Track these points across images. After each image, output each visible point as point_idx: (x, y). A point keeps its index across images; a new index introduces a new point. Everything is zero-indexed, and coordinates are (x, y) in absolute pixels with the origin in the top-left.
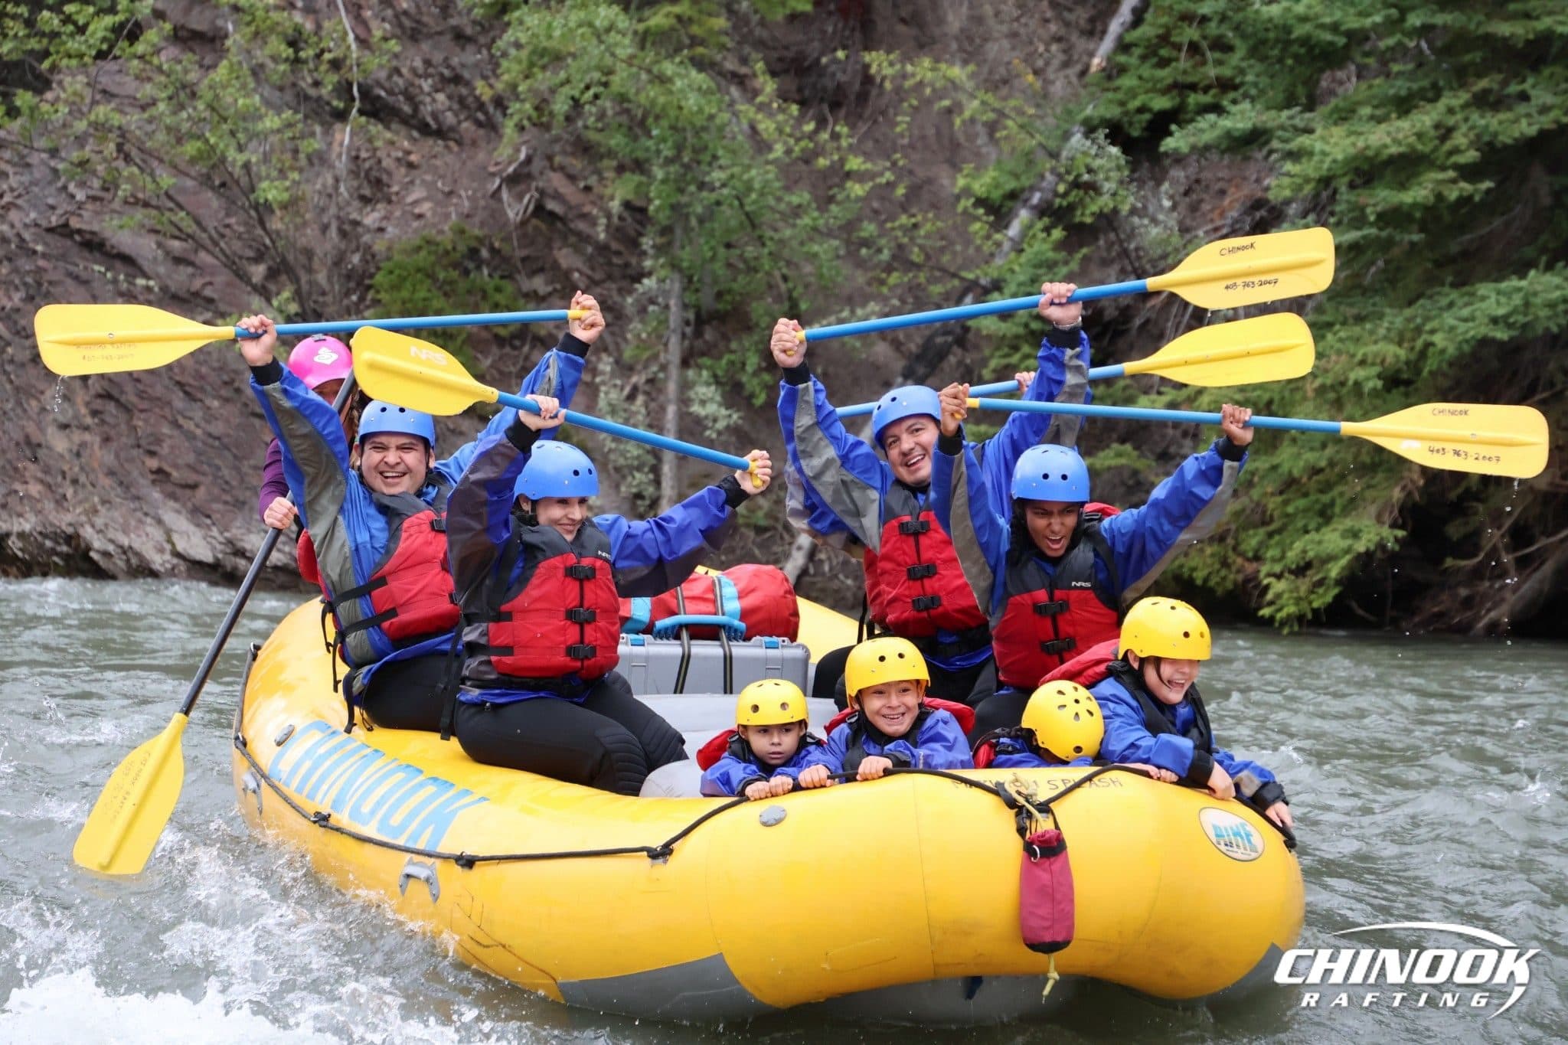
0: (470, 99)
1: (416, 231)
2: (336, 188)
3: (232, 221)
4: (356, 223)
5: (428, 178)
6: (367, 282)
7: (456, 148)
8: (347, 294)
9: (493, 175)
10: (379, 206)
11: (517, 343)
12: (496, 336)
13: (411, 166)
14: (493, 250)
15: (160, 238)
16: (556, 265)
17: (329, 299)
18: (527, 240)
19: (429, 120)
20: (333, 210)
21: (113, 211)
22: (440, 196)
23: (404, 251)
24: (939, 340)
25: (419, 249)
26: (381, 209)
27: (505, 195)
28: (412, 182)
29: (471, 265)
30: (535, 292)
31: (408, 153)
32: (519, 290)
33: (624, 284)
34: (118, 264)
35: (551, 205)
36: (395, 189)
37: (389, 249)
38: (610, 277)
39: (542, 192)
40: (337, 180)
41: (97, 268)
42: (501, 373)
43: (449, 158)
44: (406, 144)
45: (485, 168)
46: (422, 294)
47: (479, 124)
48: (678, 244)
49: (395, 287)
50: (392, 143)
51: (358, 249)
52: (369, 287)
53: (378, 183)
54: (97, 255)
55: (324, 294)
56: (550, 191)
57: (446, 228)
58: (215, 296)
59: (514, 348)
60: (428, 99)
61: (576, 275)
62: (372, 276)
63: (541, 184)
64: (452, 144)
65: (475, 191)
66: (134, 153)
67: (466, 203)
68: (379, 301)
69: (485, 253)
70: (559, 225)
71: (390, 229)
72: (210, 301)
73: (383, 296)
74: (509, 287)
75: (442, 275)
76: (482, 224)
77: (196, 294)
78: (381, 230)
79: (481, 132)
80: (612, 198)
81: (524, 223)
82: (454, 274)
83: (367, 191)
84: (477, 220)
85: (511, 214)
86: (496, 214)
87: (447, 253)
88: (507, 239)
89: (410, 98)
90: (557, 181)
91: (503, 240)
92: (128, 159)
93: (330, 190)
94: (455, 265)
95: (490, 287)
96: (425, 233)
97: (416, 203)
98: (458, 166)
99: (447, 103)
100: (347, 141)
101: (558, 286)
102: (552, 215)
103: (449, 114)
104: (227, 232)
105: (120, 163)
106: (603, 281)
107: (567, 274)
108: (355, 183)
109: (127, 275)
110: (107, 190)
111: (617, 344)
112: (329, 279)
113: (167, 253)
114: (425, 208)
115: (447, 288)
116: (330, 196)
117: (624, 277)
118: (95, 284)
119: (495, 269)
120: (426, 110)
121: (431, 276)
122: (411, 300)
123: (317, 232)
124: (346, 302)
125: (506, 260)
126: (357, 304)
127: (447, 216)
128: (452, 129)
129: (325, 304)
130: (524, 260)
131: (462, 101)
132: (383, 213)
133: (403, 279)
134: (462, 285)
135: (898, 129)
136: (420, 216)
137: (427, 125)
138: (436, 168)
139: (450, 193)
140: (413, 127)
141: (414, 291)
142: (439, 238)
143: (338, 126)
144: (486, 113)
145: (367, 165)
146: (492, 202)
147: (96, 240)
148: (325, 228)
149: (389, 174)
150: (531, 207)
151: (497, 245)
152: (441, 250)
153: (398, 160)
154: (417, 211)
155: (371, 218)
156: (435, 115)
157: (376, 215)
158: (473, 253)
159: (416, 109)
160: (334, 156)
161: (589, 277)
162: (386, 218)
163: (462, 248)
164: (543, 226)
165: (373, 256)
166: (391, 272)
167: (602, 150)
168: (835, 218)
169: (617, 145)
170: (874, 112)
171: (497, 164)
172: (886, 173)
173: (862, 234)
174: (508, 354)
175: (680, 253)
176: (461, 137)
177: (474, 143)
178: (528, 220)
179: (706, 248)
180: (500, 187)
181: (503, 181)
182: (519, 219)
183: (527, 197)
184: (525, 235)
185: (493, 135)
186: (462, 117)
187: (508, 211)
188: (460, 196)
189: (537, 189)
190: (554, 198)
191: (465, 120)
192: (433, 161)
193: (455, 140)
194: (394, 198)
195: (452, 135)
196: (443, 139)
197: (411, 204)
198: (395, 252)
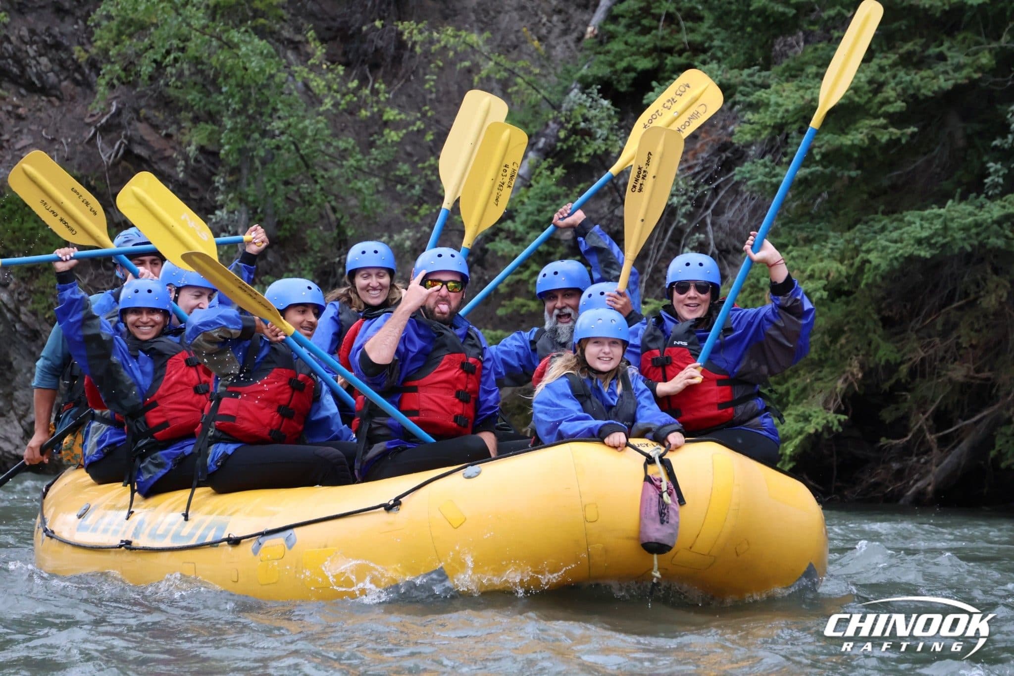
0: (69, 62)
5: (34, 127)
7: (57, 103)
9: (89, 125)
13: (19, 118)
18: (118, 179)
19: (34, 79)
22: (44, 143)
27: (99, 142)
28: (20, 131)
31: (17, 107)
35: (138, 150)
36: (6, 137)
37: (1, 187)
39: (130, 139)
43: (52, 112)
44: (15, 99)
45: (82, 119)
47: (77, 83)
48: (244, 181)
56: (137, 139)
60: (33, 62)
63: (129, 133)
64: (53, 99)
65: (74, 139)
67: (67, 149)
70: (145, 166)
71: (2, 170)
76: (80, 166)
79: (79, 89)
80: (189, 144)
81: (115, 165)
84: (75, 162)
85: (104, 158)
86: (92, 158)
88: (101, 178)
89: (18, 62)
90: (143, 130)
91: (96, 179)
97: (24, 148)
98: (59, 117)
99: (50, 65)
102: (139, 157)
103: (51, 74)
120: (32, 72)
125: (100, 196)
128: (54, 87)
131: (62, 63)
135: (427, 86)
137: (33, 83)
138: (41, 119)
139: (53, 140)
140: (21, 85)
144: (83, 74)
146: (88, 148)
150: (121, 151)
151: (92, 183)
153: (9, 113)
156: (39, 76)
159: (23, 69)
164: (132, 167)
167: (180, 104)
168: (375, 159)
169: (193, 100)
170: (407, 71)
171: (92, 116)
172: (418, 123)
173: (398, 173)
174: (103, 274)
175: (246, 189)
176: (61, 93)
177: (73, 98)
178: (119, 163)
179: (268, 185)
180: (95, 135)
181: (97, 130)
182: (111, 161)
183: (118, 143)
184: (116, 175)
185: (88, 92)
186: (62, 77)
187: (102, 155)
188: (62, 143)
189: (126, 137)
190: (140, 144)
191: (65, 79)
192: (38, 114)
193: (56, 96)
194: (5, 145)
195: (54, 92)
196: (47, 96)
197: (19, 150)
198: (7, 191)
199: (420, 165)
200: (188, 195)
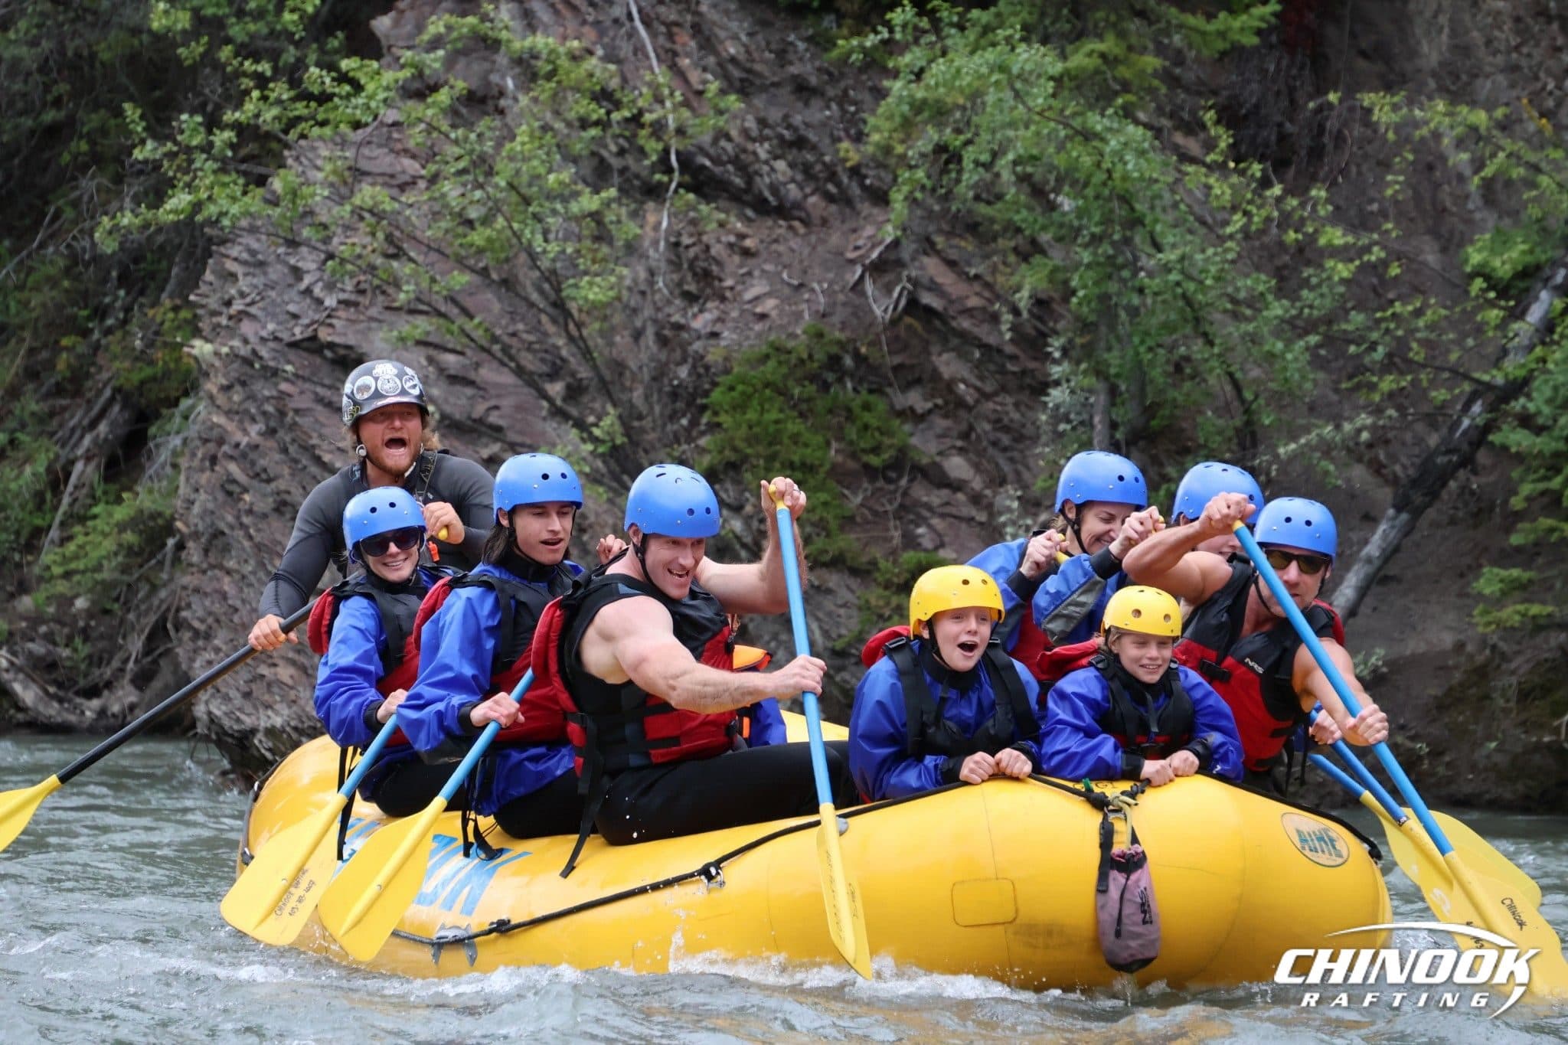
0: (818, 167)
1: (759, 335)
2: (651, 283)
3: (520, 326)
4: (679, 327)
5: (769, 267)
6: (699, 401)
7: (802, 230)
8: (673, 417)
9: (852, 262)
10: (709, 305)
11: (893, 475)
12: (867, 467)
13: (747, 253)
14: (857, 356)
15: (432, 352)
16: (936, 375)
17: (647, 423)
18: (898, 345)
19: (767, 194)
20: (648, 312)
21: (371, 319)
22: (787, 291)
23: (748, 361)
24: (1441, 460)
25: (767, 357)
26: (713, 307)
27: (869, 287)
28: (749, 274)
29: (830, 377)
30: (912, 409)
31: (742, 237)
32: (892, 406)
33: (1024, 397)
35: (927, 299)
36: (729, 283)
37: (726, 359)
38: (1003, 389)
39: (915, 282)
40: (652, 273)
42: (875, 513)
43: (795, 243)
44: (739, 225)
45: (842, 254)
46: (774, 415)
47: (830, 198)
48: (1102, 344)
49: (739, 407)
50: (722, 225)
51: (684, 361)
52: (704, 408)
53: (706, 277)
55: (640, 417)
56: (925, 281)
57: (799, 332)
58: (501, 422)
59: (889, 481)
60: (766, 168)
61: (962, 386)
62: (706, 394)
63: (914, 274)
64: (796, 224)
65: (830, 284)
67: (822, 299)
68: (719, 425)
69: (848, 361)
70: (937, 323)
71: (726, 334)
72: (498, 429)
73: (723, 418)
74: (881, 405)
75: (797, 391)
76: (844, 326)
77: (480, 421)
78: (715, 335)
79: (833, 208)
80: (1018, 289)
81: (894, 322)
82: (811, 389)
83: (691, 287)
84: (836, 319)
85: (878, 312)
86: (860, 312)
87: (802, 361)
88: (874, 343)
89: (742, 168)
90: (932, 267)
91: (870, 344)
93: (643, 287)
94: (813, 378)
95: (856, 404)
96: (772, 337)
97: (757, 299)
98: (806, 251)
99: (789, 172)
100: (665, 224)
101: (940, 401)
102: (929, 310)
103: (792, 186)
104: (514, 341)
106: (996, 394)
107: (950, 386)
108: (676, 277)
110: (362, 292)
111: (1018, 473)
112: (647, 397)
113: (441, 370)
114: (769, 305)
115: (804, 407)
116: (643, 293)
117: (1021, 388)
119: (861, 381)
120: (762, 184)
121: (783, 392)
122: (759, 423)
123: (628, 339)
124: (669, 428)
125: (874, 369)
126: (688, 430)
127: (799, 315)
128: (798, 205)
129: (643, 430)
130: (897, 369)
131: (807, 170)
132: (716, 313)
133: (747, 397)
134: (820, 405)
136: (763, 317)
137: (765, 201)
138: (779, 255)
139: (801, 285)
140: (745, 204)
141: (763, 411)
142: (791, 344)
143: (650, 205)
144: (838, 184)
145: (692, 252)
146: (857, 300)
147: (351, 355)
148: (638, 335)
149: (719, 263)
150: (903, 302)
151: (863, 350)
152: (793, 360)
153: (731, 245)
154: (759, 310)
155: (701, 322)
156: (774, 189)
157: (707, 316)
158: (834, 361)
159: (749, 179)
160: (646, 243)
161: (977, 389)
162: (720, 320)
163: (820, 356)
164: (917, 325)
165: (707, 368)
166: (732, 388)
167: (996, 227)
168: (1311, 307)
169: (1024, 220)
170: (1331, 171)
171: (857, 248)
172: (1376, 249)
173: (1344, 326)
174: (881, 489)
175: (1106, 356)
176: (808, 215)
177: (824, 222)
178: (900, 318)
179: (1142, 349)
180: (862, 277)
181: (865, 269)
182: (888, 317)
183: (898, 289)
184: (897, 338)
185: (848, 211)
186: (808, 190)
187: (875, 307)
188: (813, 290)
189: (909, 279)
190: (929, 289)
191: (813, 193)
192: (774, 247)
193: (801, 220)
194: (728, 294)
195: (797, 213)
196: (785, 219)
197: (750, 302)
198: (735, 364)
199: (1378, 315)
200: (1003, 366)
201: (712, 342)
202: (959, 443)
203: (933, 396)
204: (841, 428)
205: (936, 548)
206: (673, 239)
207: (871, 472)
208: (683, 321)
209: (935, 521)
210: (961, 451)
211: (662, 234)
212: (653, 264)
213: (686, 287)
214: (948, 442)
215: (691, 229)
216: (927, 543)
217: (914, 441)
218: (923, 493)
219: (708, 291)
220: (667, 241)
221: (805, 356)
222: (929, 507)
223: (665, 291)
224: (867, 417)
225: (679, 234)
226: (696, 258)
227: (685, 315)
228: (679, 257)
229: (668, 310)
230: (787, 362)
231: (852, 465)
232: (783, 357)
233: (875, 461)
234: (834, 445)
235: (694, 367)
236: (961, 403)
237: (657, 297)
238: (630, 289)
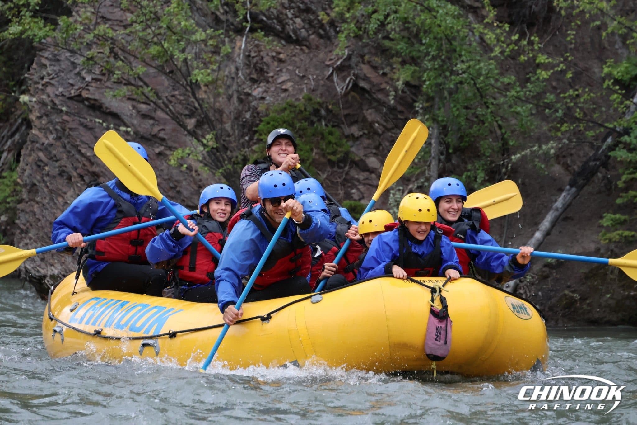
0: (316, 22)
1: (283, 99)
2: (237, 74)
3: (176, 93)
4: (248, 94)
5: (290, 68)
6: (254, 129)
7: (307, 51)
8: (243, 136)
9: (328, 66)
10: (262, 84)
11: (342, 165)
12: (329, 161)
13: (280, 61)
14: (328, 110)
15: (134, 103)
16: (365, 119)
17: (232, 139)
18: (348, 104)
19: (291, 34)
20: (235, 87)
21: (107, 87)
22: (297, 79)
23: (276, 111)
24: (592, 164)
25: (285, 109)
26: (263, 86)
27: (335, 78)
28: (281, 70)
29: (315, 119)
30: (353, 135)
31: (279, 53)
32: (343, 133)
34: (110, 118)
35: (362, 84)
36: (271, 74)
37: (267, 109)
38: (396, 126)
39: (357, 76)
40: (237, 69)
41: (97, 120)
42: (332, 182)
43: (303, 57)
44: (278, 48)
45: (324, 62)
47: (321, 36)
48: (436, 107)
51: (249, 110)
52: (256, 132)
53: (261, 71)
54: (98, 113)
55: (229, 136)
56: (362, 76)
57: (301, 98)
58: (165, 137)
59: (340, 168)
60: (291, 22)
61: (377, 125)
62: (257, 125)
63: (356, 72)
64: (304, 48)
65: (317, 76)
66: (120, 52)
67: (313, 83)
68: (261, 140)
69: (323, 112)
70: (367, 95)
71: (268, 98)
72: (163, 140)
74: (337, 132)
75: (298, 125)
76: (322, 95)
77: (155, 136)
78: (263, 98)
79: (322, 41)
80: (398, 80)
81: (346, 94)
82: (305, 124)
83: (255, 76)
84: (318, 92)
85: (339, 89)
86: (331, 89)
87: (301, 112)
88: (336, 104)
89: (280, 21)
90: (366, 70)
91: (333, 105)
92: (116, 57)
93: (233, 76)
94: (306, 119)
95: (326, 132)
96: (289, 100)
97: (283, 82)
98: (308, 61)
99: (302, 24)
100: (243, 47)
101: (366, 131)
102: (363, 89)
103: (303, 31)
104: (173, 99)
105: (112, 59)
106: (393, 129)
107: (371, 124)
108: (248, 71)
109: (115, 125)
110: (104, 75)
112: (232, 127)
113: (138, 112)
114: (289, 85)
115: (301, 132)
116: (233, 78)
118: (97, 130)
119: (329, 121)
120: (290, 28)
123: (225, 99)
124: (242, 141)
125: (336, 116)
126: (248, 142)
127: (302, 90)
128: (305, 39)
129: (230, 142)
130: (346, 116)
131: (310, 23)
132: (264, 88)
134: (310, 131)
135: (568, 39)
136: (286, 90)
137: (291, 37)
138: (296, 62)
139: (304, 76)
140: (282, 38)
142: (297, 103)
143: (238, 37)
144: (325, 30)
145: (255, 60)
146: (328, 83)
147: (98, 104)
148: (230, 97)
149: (267, 65)
150: (351, 85)
151: (330, 107)
152: (297, 110)
153: (273, 57)
154: (284, 87)
155: (257, 92)
156: (294, 31)
157: (260, 90)
158: (316, 112)
159: (283, 27)
160: (235, 55)
161: (384, 126)
162: (265, 91)
163: (310, 109)
164: (357, 96)
165: (258, 113)
166: (268, 123)
167: (393, 52)
168: (530, 91)
169: (402, 49)
170: (554, 29)
171: (331, 60)
172: (562, 65)
173: (546, 101)
174: (336, 171)
175: (437, 112)
176: (310, 44)
177: (317, 47)
178: (349, 93)
180: (332, 73)
181: (334, 69)
182: (343, 92)
183: (348, 79)
184: (347, 102)
185: (328, 42)
186: (310, 32)
187: (337, 87)
188: (309, 79)
189: (354, 75)
190: (364, 80)
191: (313, 34)
192: (293, 58)
193: (306, 46)
194: (270, 80)
195: (304, 43)
196: (299, 45)
197: (280, 83)
198: (271, 112)
199: (562, 95)
200: (397, 116)
201: (261, 101)
202: (374, 151)
203: (363, 129)
204: (318, 143)
205: (360, 200)
206: (247, 54)
207: (332, 163)
208: (250, 92)
209: (361, 187)
210: (375, 155)
211: (242, 51)
212: (238, 65)
213: (252, 76)
214: (369, 150)
215: (256, 49)
216: (356, 197)
217: (353, 149)
218: (355, 173)
219: (262, 78)
220: (244, 54)
221: (303, 109)
222: (358, 180)
223: (242, 77)
224: (331, 138)
225: (250, 52)
226: (257, 63)
227: (251, 89)
228: (250, 61)
229: (244, 86)
230: (294, 112)
231: (323, 160)
232: (293, 109)
233: (333, 158)
234: (315, 150)
235: (253, 113)
236: (376, 133)
237: (239, 80)
238: (227, 76)
